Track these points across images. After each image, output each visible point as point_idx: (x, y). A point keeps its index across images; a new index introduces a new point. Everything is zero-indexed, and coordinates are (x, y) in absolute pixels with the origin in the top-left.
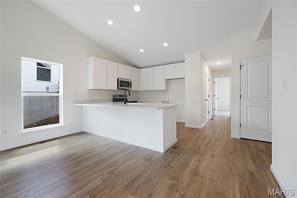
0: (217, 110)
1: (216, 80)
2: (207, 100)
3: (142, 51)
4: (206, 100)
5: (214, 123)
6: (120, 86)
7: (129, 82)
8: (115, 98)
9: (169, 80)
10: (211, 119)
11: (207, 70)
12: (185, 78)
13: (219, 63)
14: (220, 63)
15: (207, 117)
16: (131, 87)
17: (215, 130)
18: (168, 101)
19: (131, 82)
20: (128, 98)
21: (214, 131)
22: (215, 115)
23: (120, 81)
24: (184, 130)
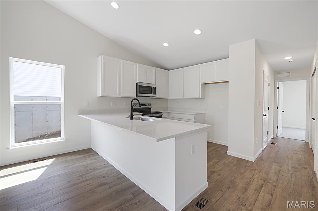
0: (281, 129)
1: (281, 85)
2: (266, 115)
3: (166, 45)
4: (264, 115)
5: (278, 151)
6: (139, 93)
7: (152, 87)
8: (134, 107)
9: (206, 85)
10: (272, 143)
11: (266, 69)
12: (228, 82)
13: (288, 58)
14: (291, 57)
15: (265, 139)
16: (155, 93)
17: (281, 167)
18: (205, 113)
19: (155, 87)
20: (152, 107)
21: (279, 171)
22: (277, 136)
23: (139, 86)
24: (224, 161)
